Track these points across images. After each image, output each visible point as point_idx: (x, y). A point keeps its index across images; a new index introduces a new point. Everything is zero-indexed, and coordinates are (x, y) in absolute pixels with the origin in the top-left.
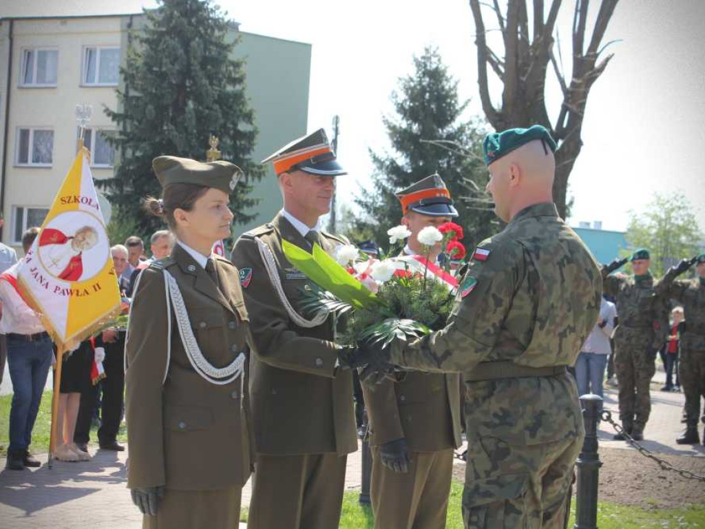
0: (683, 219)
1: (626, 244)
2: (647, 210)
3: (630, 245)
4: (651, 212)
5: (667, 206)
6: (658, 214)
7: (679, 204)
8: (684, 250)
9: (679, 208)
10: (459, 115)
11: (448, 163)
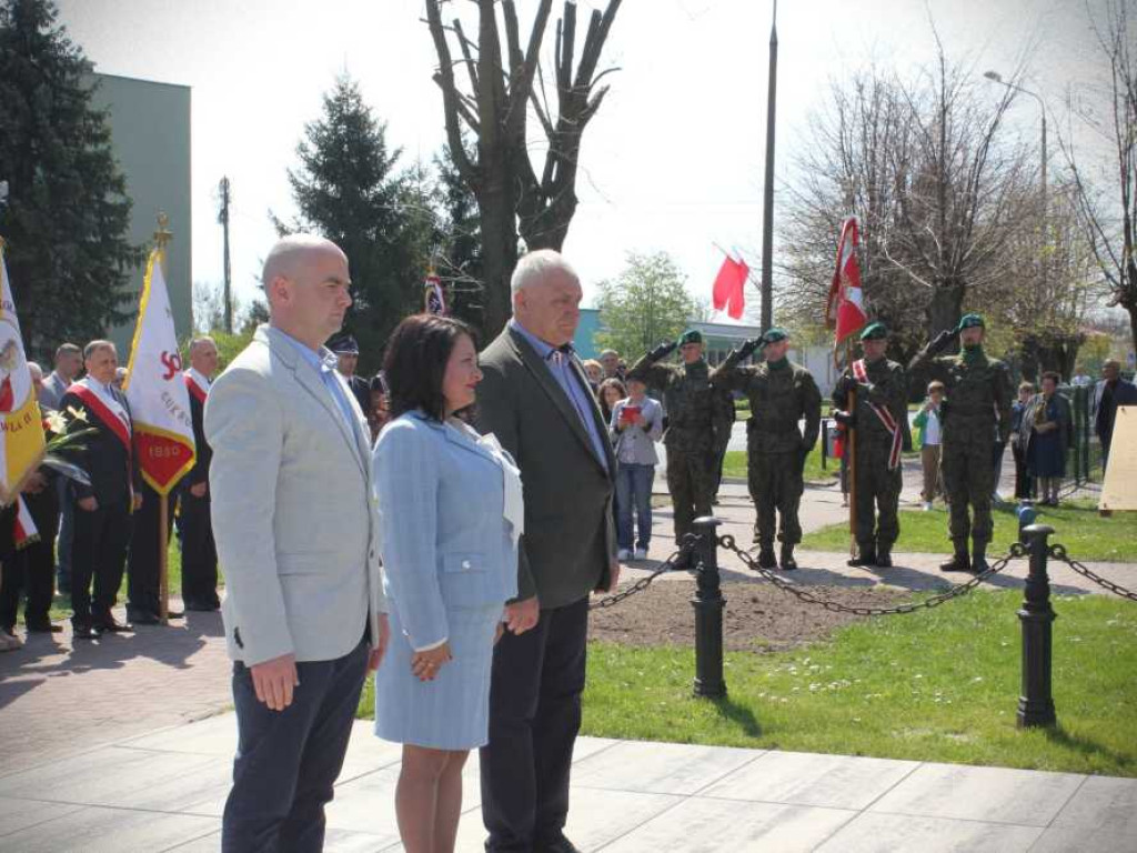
0: (668, 290)
1: (600, 325)
2: (625, 281)
3: (605, 326)
4: (628, 282)
5: (648, 274)
6: (638, 284)
7: (662, 271)
8: (672, 329)
9: (663, 276)
10: (387, 171)
11: (377, 232)
